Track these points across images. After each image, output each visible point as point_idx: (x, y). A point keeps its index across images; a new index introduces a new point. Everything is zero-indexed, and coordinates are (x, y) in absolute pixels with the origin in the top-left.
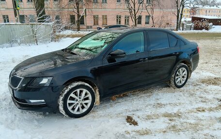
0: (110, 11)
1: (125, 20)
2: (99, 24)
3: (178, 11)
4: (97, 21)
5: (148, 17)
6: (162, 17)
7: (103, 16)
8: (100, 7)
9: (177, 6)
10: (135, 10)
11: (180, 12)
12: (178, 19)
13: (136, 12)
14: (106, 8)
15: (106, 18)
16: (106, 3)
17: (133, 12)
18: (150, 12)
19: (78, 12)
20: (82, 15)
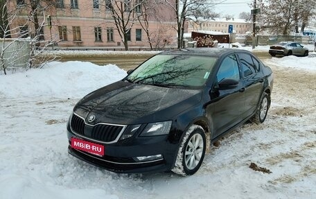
0: (84, 20)
1: (108, 34)
2: (69, 39)
3: (179, 24)
4: (65, 35)
5: (139, 31)
6: (160, 31)
7: (74, 27)
8: (69, 14)
9: (178, 18)
10: (123, 22)
11: (182, 27)
12: (179, 35)
13: (125, 24)
14: (78, 17)
15: (79, 31)
16: (77, 8)
17: (121, 23)
18: (144, 25)
19: (36, 20)
20: (42, 25)
